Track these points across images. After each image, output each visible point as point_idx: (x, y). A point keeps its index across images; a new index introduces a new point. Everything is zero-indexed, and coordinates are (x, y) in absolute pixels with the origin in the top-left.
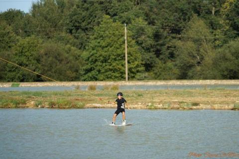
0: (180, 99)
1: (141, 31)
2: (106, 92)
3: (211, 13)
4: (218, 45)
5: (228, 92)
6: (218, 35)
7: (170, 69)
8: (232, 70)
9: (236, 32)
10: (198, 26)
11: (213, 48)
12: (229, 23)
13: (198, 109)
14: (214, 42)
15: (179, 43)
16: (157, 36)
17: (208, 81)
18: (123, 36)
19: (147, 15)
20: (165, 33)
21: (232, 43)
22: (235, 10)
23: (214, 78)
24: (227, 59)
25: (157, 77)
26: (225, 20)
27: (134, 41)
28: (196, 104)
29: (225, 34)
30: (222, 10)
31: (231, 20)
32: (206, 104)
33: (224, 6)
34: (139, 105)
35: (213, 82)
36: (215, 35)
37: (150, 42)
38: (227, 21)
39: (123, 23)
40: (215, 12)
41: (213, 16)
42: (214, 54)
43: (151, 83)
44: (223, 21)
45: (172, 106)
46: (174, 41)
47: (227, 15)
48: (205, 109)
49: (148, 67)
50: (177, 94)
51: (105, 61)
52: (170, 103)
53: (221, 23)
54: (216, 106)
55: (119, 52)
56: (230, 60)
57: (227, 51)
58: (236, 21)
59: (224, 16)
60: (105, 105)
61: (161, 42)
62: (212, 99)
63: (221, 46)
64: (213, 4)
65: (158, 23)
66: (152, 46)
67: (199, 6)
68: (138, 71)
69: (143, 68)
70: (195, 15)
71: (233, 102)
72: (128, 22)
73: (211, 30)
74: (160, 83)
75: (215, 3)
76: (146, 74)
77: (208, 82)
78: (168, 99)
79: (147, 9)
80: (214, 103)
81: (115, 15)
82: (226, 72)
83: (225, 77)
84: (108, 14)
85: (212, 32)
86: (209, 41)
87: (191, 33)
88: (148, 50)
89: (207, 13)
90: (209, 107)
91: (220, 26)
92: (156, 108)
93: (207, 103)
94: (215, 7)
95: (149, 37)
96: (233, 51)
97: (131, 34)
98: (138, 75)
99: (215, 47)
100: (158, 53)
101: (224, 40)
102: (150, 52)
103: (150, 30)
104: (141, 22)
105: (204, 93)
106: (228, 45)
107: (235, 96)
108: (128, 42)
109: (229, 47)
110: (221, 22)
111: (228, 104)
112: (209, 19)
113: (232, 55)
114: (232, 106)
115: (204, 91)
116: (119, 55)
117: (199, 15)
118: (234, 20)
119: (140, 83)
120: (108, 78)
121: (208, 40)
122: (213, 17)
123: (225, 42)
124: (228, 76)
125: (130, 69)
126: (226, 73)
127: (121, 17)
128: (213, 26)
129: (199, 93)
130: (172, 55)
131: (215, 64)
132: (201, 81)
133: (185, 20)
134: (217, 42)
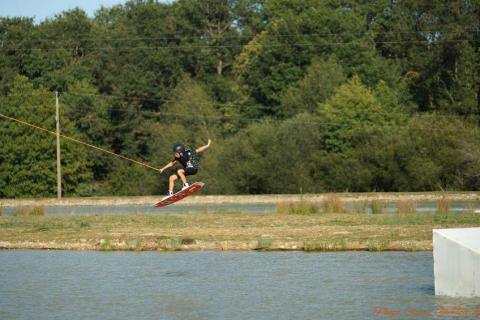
0: (159, 232)
1: (86, 105)
2: (19, 219)
3: (216, 70)
4: (229, 131)
5: (247, 218)
6: (229, 112)
7: (141, 175)
8: (254, 177)
9: (261, 106)
10: (191, 95)
11: (219, 137)
12: (247, 91)
13: (192, 250)
14: (221, 125)
15: (156, 128)
16: (115, 115)
17: (211, 197)
18: (52, 113)
19: (97, 75)
20: (131, 110)
21: (253, 127)
22: (259, 66)
23: (222, 192)
24: (244, 157)
25: (117, 191)
26: (241, 84)
27: (72, 125)
28: (188, 241)
29: (242, 111)
30: (236, 65)
31: (252, 85)
32: (206, 240)
33: (239, 58)
34: (83, 244)
35: (220, 199)
36: (223, 112)
37: (103, 125)
38: (246, 87)
39: (51, 90)
40: (224, 70)
41: (219, 77)
42: (222, 148)
43: (104, 202)
44: (237, 87)
45: (143, 244)
46: (147, 123)
47: (246, 76)
48: (205, 250)
49: (100, 172)
50: (152, 223)
51: (19, 160)
52: (140, 239)
53: (233, 89)
54: (225, 244)
55: (45, 144)
56: (251, 159)
57: (245, 142)
58: (261, 85)
59: (239, 77)
60: (19, 244)
61: (123, 125)
62: (219, 231)
63: (235, 132)
64: (219, 55)
65: (118, 90)
66: (106, 134)
67: (194, 59)
68: (80, 180)
69: (89, 174)
70: (187, 76)
71: (258, 237)
72: (61, 87)
73: (216, 103)
74: (122, 202)
75: (223, 53)
76: (96, 186)
77: (211, 199)
78: (136, 232)
79: (96, 64)
80: (221, 238)
81: (37, 75)
82: (243, 179)
83: (241, 190)
84: (24, 73)
85: (218, 107)
86: (213, 123)
87: (180, 110)
88: (99, 140)
89: (207, 71)
90: (212, 245)
91: (233, 96)
92: (114, 249)
93: (209, 239)
94: (223, 60)
95: (100, 116)
96: (256, 141)
97: (68, 110)
98: (81, 188)
99: (224, 135)
100: (117, 146)
101: (240, 122)
102: (102, 144)
103: (103, 103)
104: (85, 88)
105: (204, 221)
106: (246, 131)
107: (260, 225)
108: (62, 126)
109: (248, 135)
110: (235, 88)
111: (247, 240)
112: (211, 82)
113: (255, 149)
114: (254, 244)
115: (204, 217)
116: (44, 150)
117: (193, 75)
118: (257, 84)
119: (85, 202)
120: (25, 193)
121: (210, 121)
122: (218, 79)
123: (243, 125)
124: (248, 188)
125: (65, 177)
126: (242, 183)
127: (49, 79)
128: (219, 95)
129: (194, 220)
130: (144, 151)
131: (224, 165)
132: (197, 197)
133: (167, 84)
134: (227, 126)
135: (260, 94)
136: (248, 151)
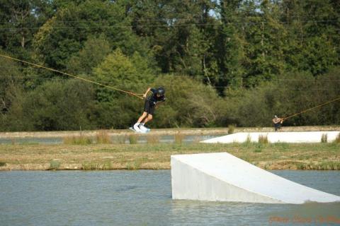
135: (51, 61)
136: (44, 100)
